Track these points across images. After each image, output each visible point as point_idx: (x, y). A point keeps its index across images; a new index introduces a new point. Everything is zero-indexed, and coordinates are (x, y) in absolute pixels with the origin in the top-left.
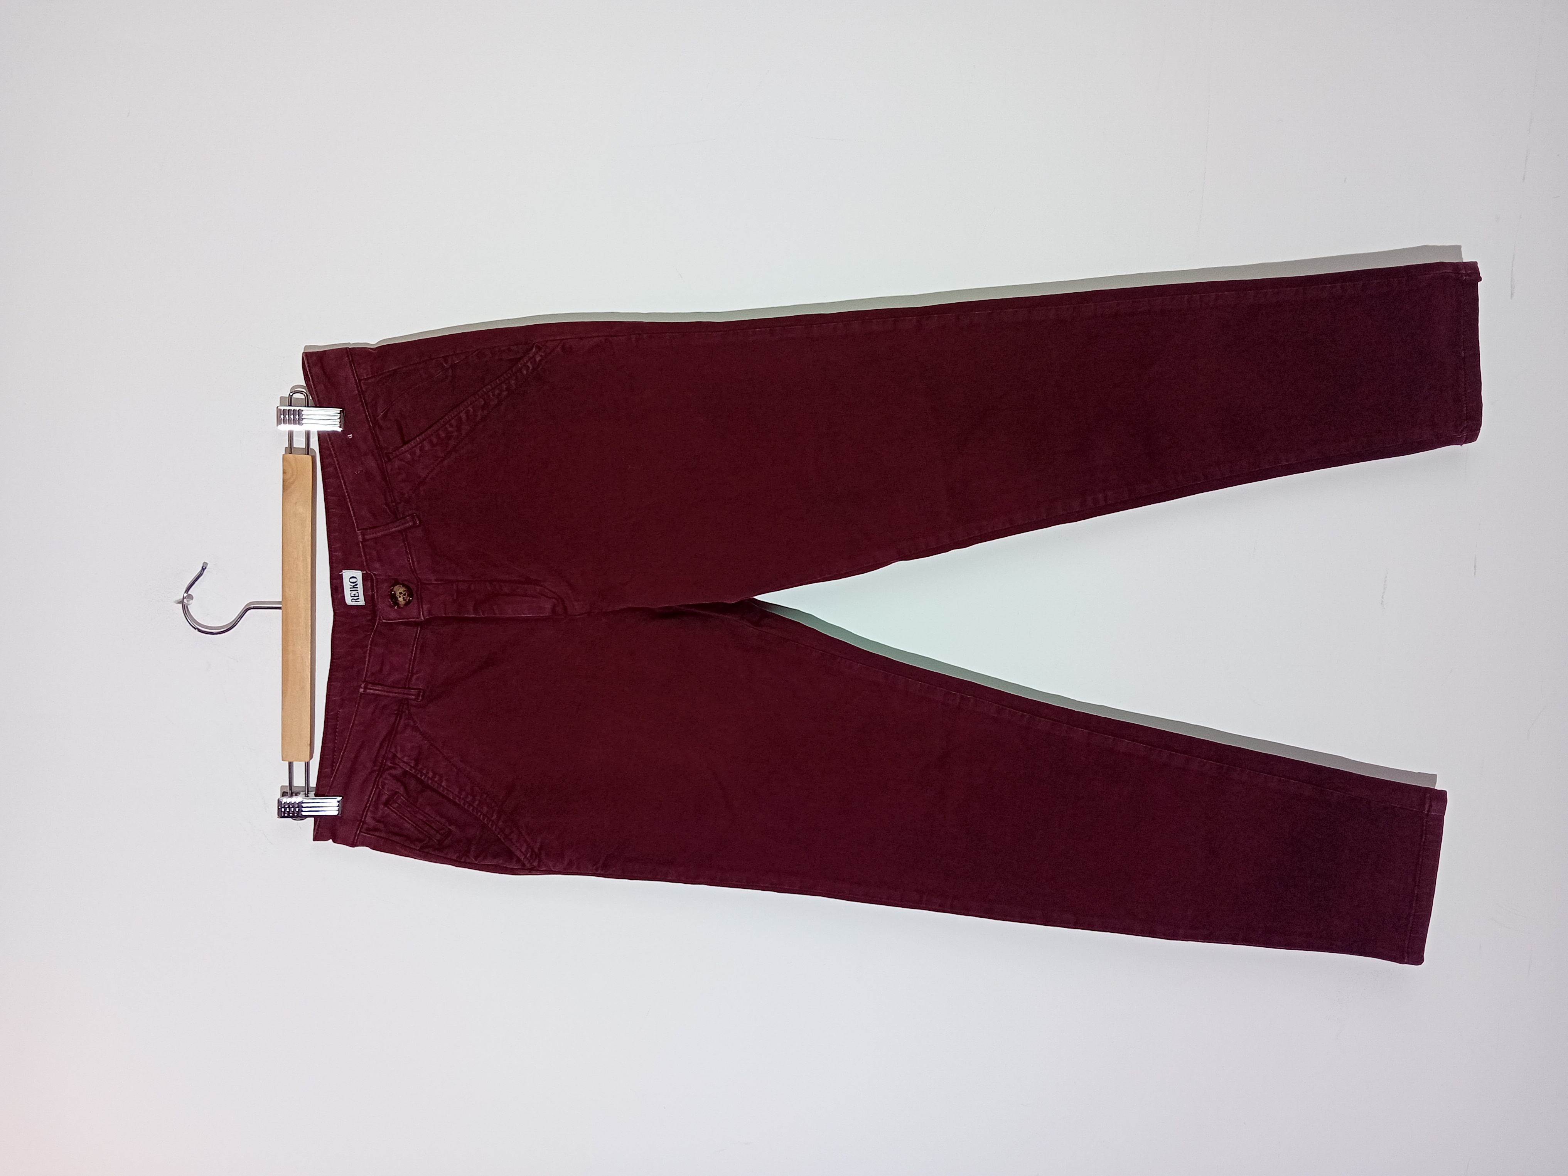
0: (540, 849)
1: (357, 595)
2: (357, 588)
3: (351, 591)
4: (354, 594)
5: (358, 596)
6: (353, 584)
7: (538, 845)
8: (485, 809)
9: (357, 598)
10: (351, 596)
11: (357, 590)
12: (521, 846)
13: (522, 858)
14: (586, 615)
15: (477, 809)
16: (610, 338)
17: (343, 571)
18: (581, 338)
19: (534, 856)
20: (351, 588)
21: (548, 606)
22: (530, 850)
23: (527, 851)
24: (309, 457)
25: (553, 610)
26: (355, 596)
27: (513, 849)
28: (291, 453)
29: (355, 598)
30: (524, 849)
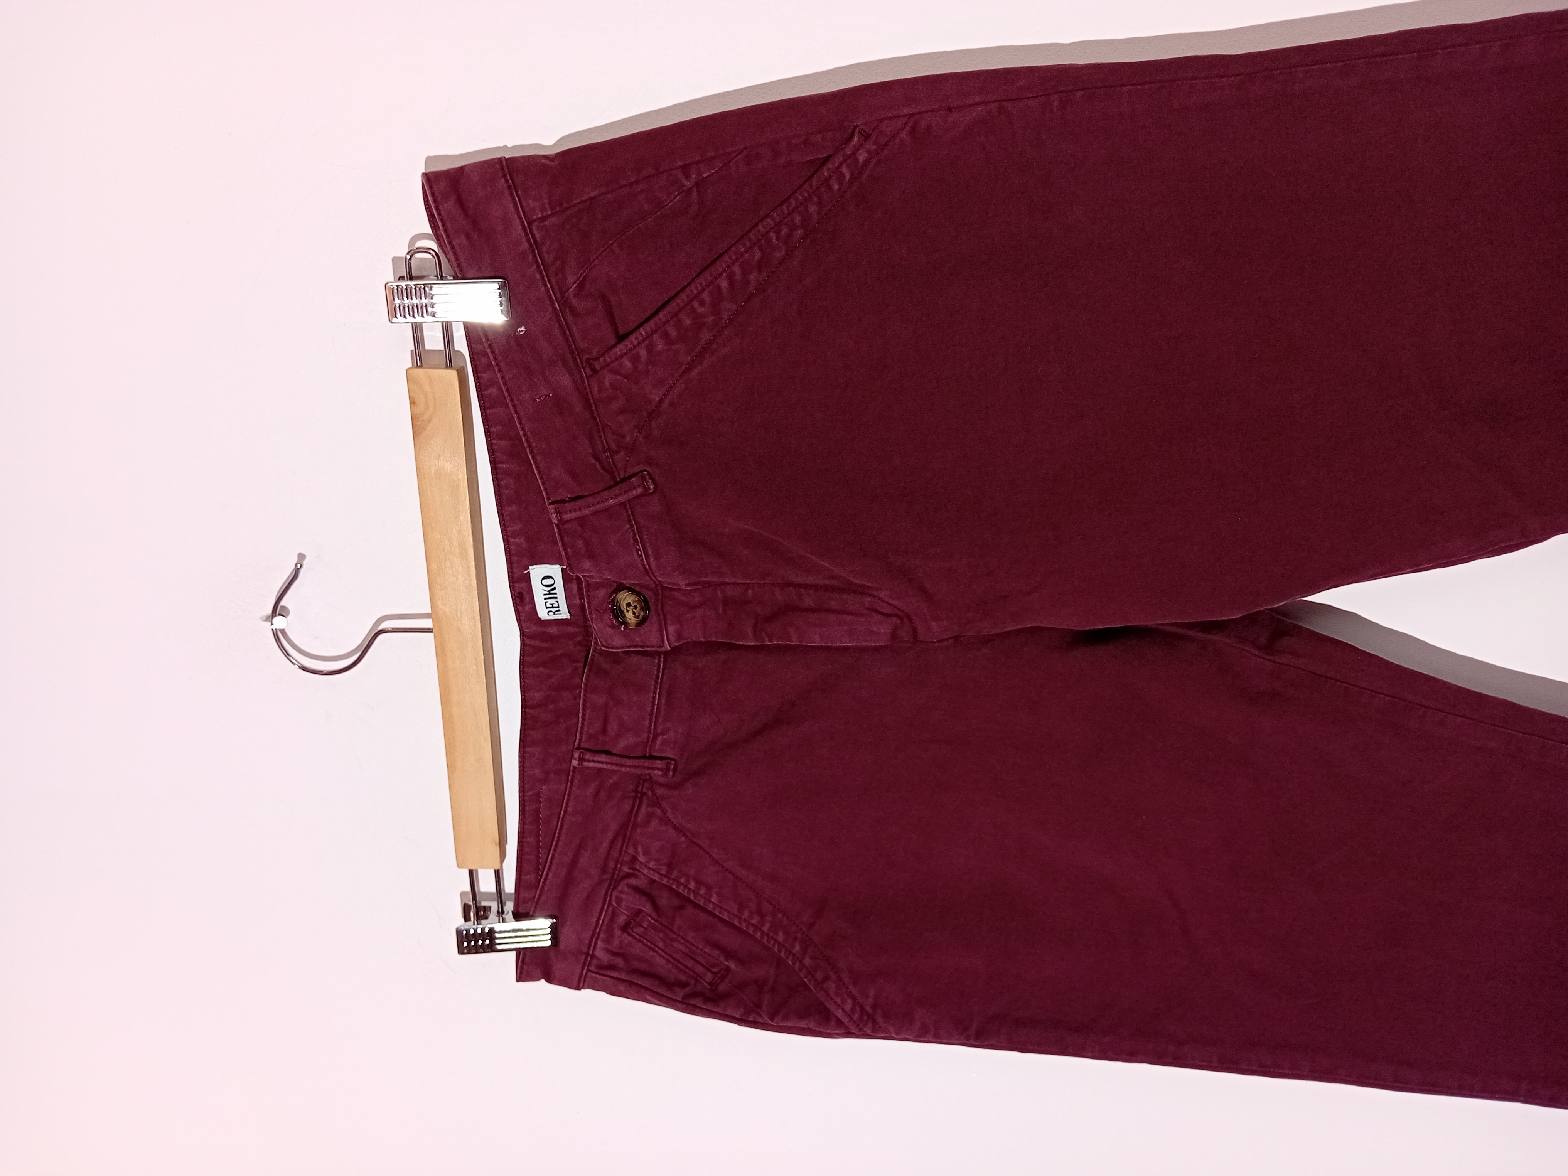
0: (874, 1007)
1: (556, 605)
2: (556, 594)
3: (545, 599)
4: (552, 604)
5: (558, 607)
6: (549, 589)
7: (871, 1001)
8: (781, 937)
9: (557, 609)
10: (547, 608)
11: (556, 598)
12: (844, 1002)
13: (846, 1020)
14: (952, 641)
15: (768, 935)
16: (1008, 106)
17: (530, 567)
18: (950, 109)
19: (865, 1018)
20: (545, 595)
21: (884, 629)
22: (858, 1009)
23: (853, 1010)
24: (453, 374)
25: (894, 636)
26: (553, 607)
27: (832, 1008)
28: (421, 366)
29: (554, 610)
30: (848, 1007)
